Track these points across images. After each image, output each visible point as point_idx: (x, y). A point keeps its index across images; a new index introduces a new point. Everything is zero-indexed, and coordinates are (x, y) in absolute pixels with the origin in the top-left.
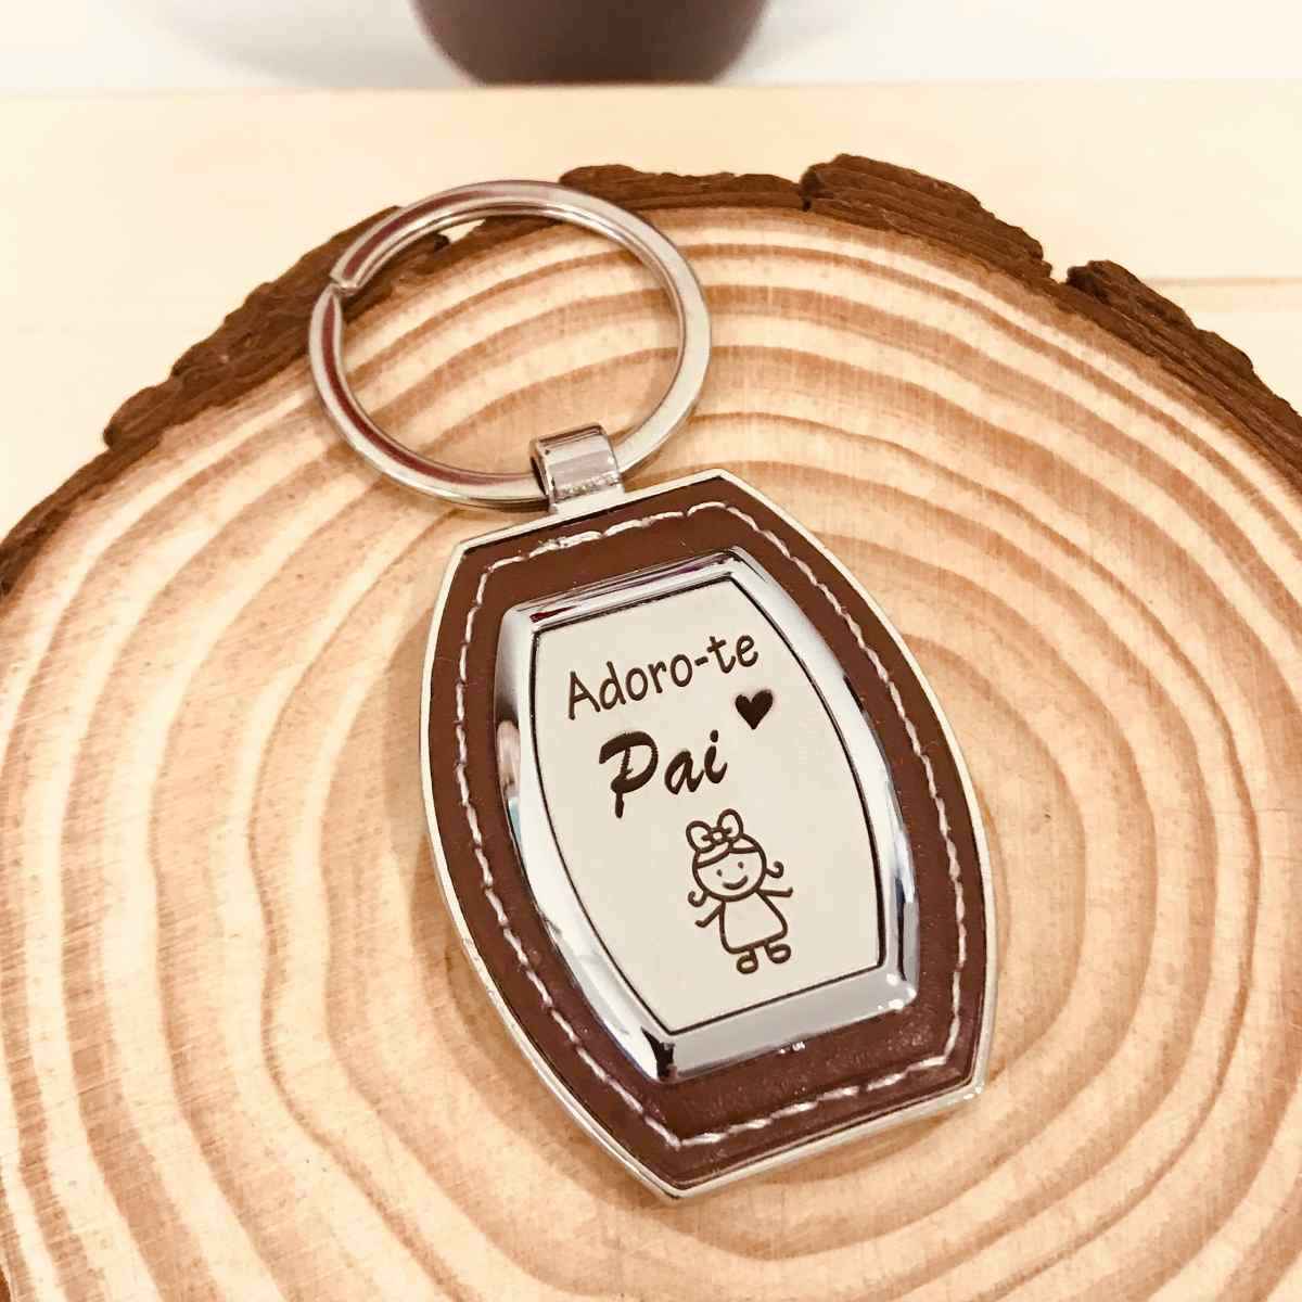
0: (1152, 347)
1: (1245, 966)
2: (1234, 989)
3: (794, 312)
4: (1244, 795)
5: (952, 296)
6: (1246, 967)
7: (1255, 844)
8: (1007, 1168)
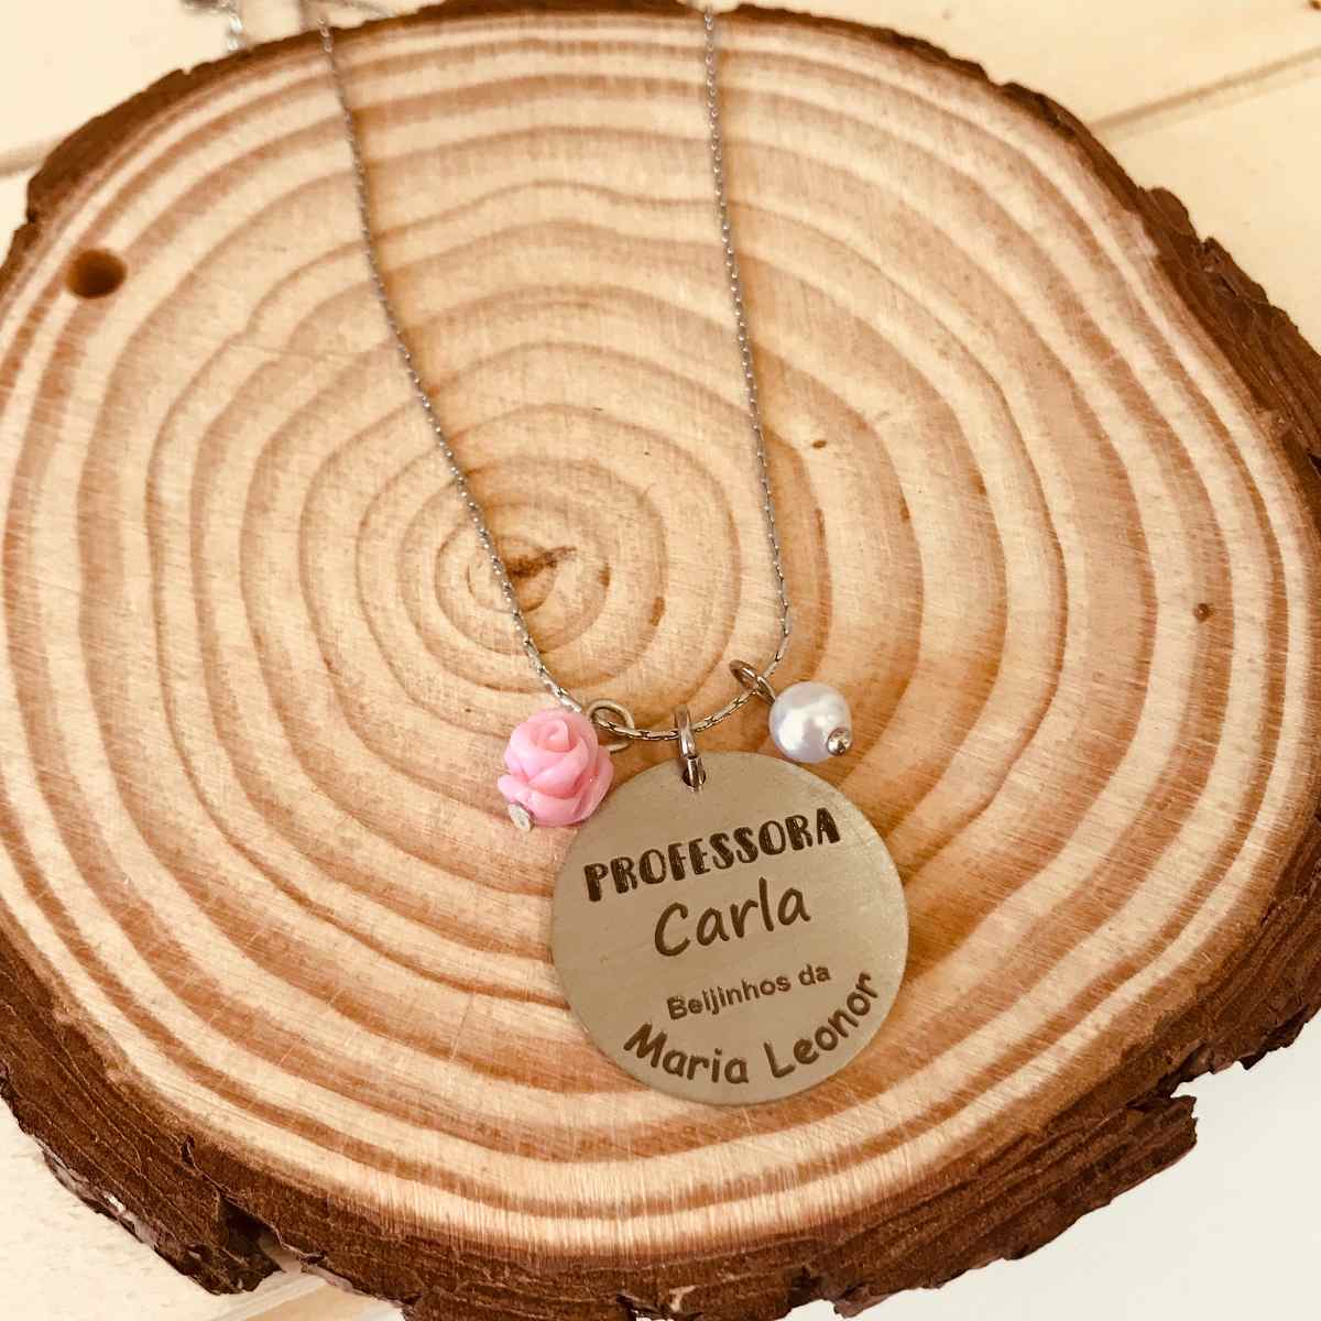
0: (1057, 1134)
1: (329, 914)
2: (312, 893)
3: (1179, 760)
4: (493, 991)
5: (1172, 931)
6: (326, 916)
7: (440, 979)
8: (250, 645)
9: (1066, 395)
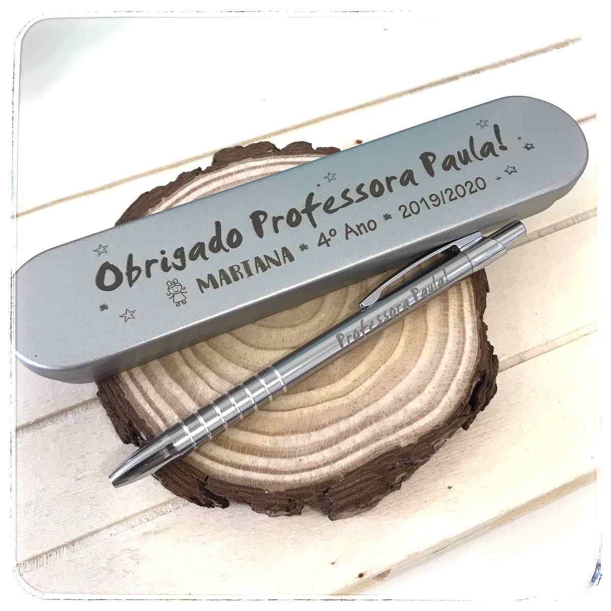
9: (344, 414)
